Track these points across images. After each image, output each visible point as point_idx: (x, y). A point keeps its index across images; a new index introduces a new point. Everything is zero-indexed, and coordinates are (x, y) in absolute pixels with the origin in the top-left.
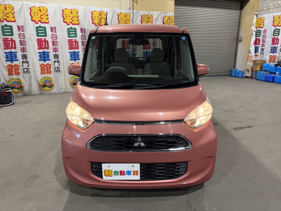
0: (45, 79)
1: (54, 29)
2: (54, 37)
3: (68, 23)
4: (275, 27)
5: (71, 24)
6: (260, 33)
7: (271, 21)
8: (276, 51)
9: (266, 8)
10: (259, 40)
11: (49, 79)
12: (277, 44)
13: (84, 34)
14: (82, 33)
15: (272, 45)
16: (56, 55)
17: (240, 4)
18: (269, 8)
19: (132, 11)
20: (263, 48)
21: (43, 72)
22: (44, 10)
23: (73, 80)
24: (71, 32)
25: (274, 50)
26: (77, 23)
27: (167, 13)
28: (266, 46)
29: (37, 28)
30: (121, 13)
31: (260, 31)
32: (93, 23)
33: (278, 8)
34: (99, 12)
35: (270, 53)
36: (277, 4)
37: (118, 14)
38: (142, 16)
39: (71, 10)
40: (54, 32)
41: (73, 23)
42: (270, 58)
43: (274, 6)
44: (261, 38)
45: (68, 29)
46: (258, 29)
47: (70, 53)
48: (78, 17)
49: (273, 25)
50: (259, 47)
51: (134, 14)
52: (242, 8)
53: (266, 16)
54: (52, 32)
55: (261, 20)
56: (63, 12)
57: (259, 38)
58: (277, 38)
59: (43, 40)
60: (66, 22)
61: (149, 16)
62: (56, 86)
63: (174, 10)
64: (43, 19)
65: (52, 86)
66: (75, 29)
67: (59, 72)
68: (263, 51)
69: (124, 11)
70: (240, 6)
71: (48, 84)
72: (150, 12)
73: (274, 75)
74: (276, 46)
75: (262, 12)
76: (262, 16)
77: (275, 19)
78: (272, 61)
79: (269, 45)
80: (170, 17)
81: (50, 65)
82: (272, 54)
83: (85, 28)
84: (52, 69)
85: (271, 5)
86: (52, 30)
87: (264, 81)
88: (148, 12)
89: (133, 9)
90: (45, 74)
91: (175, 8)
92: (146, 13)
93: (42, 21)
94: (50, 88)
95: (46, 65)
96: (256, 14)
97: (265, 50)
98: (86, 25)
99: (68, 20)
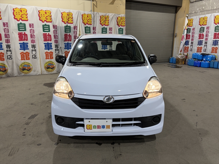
0: (24, 64)
1: (32, 25)
2: (32, 31)
3: (43, 21)
4: (201, 26)
5: (45, 22)
6: (190, 30)
7: (198, 21)
8: (202, 43)
9: (194, 12)
10: (189, 35)
11: (28, 64)
12: (203, 39)
13: (56, 30)
14: (54, 28)
15: (199, 39)
16: (33, 46)
17: (175, 9)
18: (196, 12)
19: (93, 13)
20: (193, 41)
21: (23, 58)
22: (24, 11)
23: (47, 64)
24: (45, 28)
25: (200, 43)
26: (50, 21)
27: (120, 14)
28: (194, 40)
29: (18, 24)
30: (84, 14)
31: (190, 29)
32: (63, 22)
33: (203, 12)
34: (68, 13)
35: (198, 45)
36: (202, 9)
37: (82, 14)
38: (101, 17)
39: (45, 11)
40: (32, 27)
41: (47, 20)
42: (198, 49)
43: (200, 10)
44: (191, 34)
45: (43, 26)
46: (189, 27)
47: (44, 44)
48: (51, 17)
49: (199, 25)
50: (189, 41)
51: (95, 14)
52: (176, 12)
53: (194, 18)
54: (30, 27)
55: (190, 21)
56: (39, 13)
57: (189, 34)
58: (203, 34)
59: (23, 33)
60: (42, 20)
61: (106, 17)
62: (33, 69)
63: (125, 13)
64: (23, 17)
65: (30, 69)
66: (49, 26)
67: (36, 58)
68: (193, 44)
69: (86, 13)
70: (175, 10)
71: (27, 68)
72: (106, 14)
73: (201, 61)
74: (202, 40)
75: (191, 14)
76: (192, 18)
77: (200, 20)
78: (199, 51)
79: (197, 39)
80: (122, 18)
81: (29, 53)
82: (199, 46)
83: (56, 25)
84: (31, 56)
85: (198, 9)
86: (30, 26)
87: (193, 66)
88: (105, 13)
89: (94, 11)
90: (25, 60)
91: (126, 11)
92: (103, 14)
93: (23, 19)
94: (29, 71)
95: (25, 53)
96: (187, 17)
97: (194, 43)
98: (57, 22)
99: (43, 19)
